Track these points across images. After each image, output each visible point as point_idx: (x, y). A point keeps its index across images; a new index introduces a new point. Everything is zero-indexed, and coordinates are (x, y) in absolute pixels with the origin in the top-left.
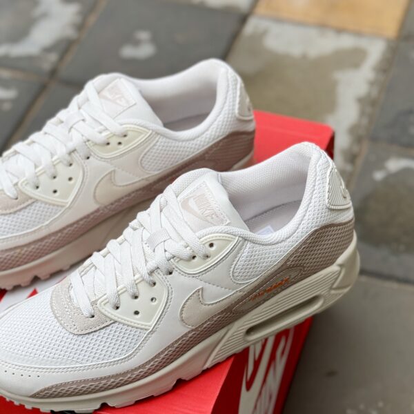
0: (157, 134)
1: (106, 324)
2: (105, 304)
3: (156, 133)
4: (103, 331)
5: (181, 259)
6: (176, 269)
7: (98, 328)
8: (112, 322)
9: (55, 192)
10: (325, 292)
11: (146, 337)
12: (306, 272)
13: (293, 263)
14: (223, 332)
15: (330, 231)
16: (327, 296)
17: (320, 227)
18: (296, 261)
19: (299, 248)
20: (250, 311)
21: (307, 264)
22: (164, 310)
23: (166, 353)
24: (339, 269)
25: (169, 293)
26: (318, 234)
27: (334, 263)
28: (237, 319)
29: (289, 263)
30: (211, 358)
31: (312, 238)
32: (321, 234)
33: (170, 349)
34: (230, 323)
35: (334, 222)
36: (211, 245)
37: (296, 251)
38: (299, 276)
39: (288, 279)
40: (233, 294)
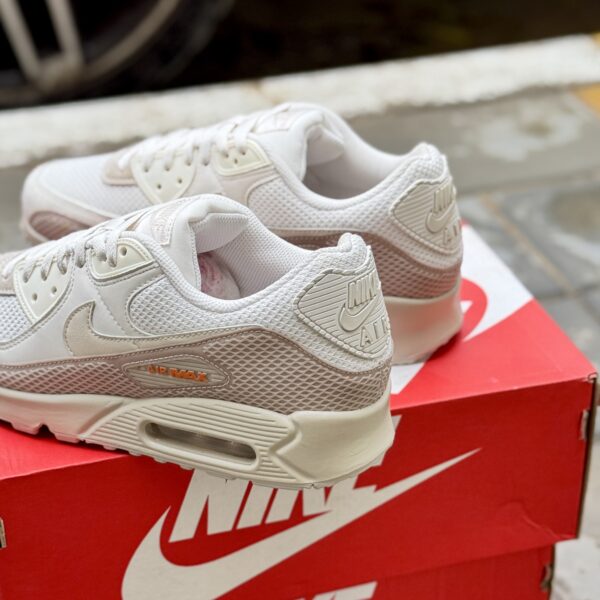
0: (276, 171)
1: (8, 292)
3: (275, 169)
5: (95, 254)
6: (87, 264)
8: (13, 293)
10: (262, 451)
11: (26, 333)
12: (235, 388)
13: (212, 353)
14: (114, 400)
15: (289, 353)
16: (265, 458)
17: (270, 329)
18: (218, 354)
19: (226, 336)
20: (155, 396)
21: (237, 374)
22: (54, 308)
23: (37, 370)
24: (291, 427)
25: (67, 290)
26: (263, 338)
27: (289, 413)
28: (138, 398)
29: (206, 348)
30: (92, 429)
31: (251, 335)
32: (269, 342)
33: (43, 369)
34: (127, 396)
35: (300, 344)
36: (124, 252)
37: (221, 337)
38: (225, 387)
39: (205, 377)
40: (125, 339)
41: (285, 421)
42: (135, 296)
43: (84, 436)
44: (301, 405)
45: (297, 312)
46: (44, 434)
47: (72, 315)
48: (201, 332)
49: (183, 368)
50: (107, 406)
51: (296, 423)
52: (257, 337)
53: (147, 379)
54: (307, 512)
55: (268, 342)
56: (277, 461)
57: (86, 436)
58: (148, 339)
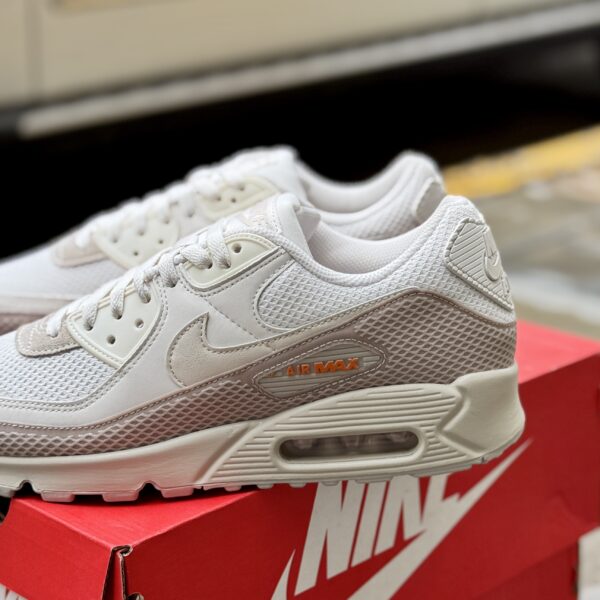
1: (67, 347)
2: (76, 319)
4: (58, 358)
5: (193, 265)
6: (182, 279)
7: (55, 351)
8: (76, 345)
9: (136, 254)
10: (428, 431)
11: (111, 380)
12: (391, 367)
13: (366, 331)
14: (237, 427)
15: (445, 312)
16: (431, 440)
17: (425, 289)
18: (372, 330)
19: (379, 308)
20: (290, 407)
21: (395, 349)
22: (148, 339)
23: (134, 418)
24: (457, 394)
25: (161, 315)
26: (419, 301)
27: (452, 381)
28: (265, 417)
29: (357, 327)
30: (212, 470)
31: (405, 300)
32: (426, 304)
33: (142, 414)
34: (253, 419)
35: (455, 300)
36: (238, 250)
37: (373, 310)
38: (379, 369)
39: (356, 362)
40: (256, 344)
41: (450, 389)
42: (264, 291)
43: (200, 483)
44: (464, 368)
45: (450, 264)
46: (149, 495)
47: (177, 338)
48: (351, 310)
49: (329, 359)
50: (230, 436)
51: (462, 389)
52: (413, 301)
53: (284, 385)
54: (407, 535)
55: (424, 304)
56: (445, 440)
57: (204, 482)
58: (287, 335)
